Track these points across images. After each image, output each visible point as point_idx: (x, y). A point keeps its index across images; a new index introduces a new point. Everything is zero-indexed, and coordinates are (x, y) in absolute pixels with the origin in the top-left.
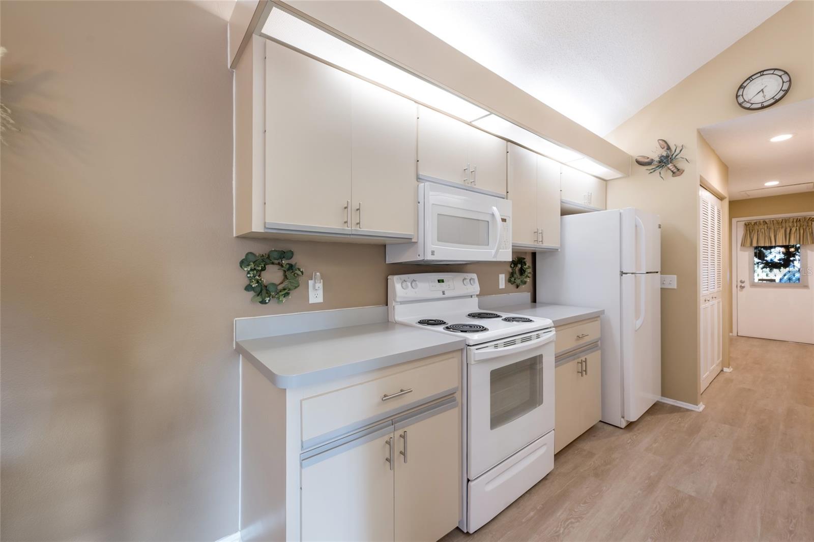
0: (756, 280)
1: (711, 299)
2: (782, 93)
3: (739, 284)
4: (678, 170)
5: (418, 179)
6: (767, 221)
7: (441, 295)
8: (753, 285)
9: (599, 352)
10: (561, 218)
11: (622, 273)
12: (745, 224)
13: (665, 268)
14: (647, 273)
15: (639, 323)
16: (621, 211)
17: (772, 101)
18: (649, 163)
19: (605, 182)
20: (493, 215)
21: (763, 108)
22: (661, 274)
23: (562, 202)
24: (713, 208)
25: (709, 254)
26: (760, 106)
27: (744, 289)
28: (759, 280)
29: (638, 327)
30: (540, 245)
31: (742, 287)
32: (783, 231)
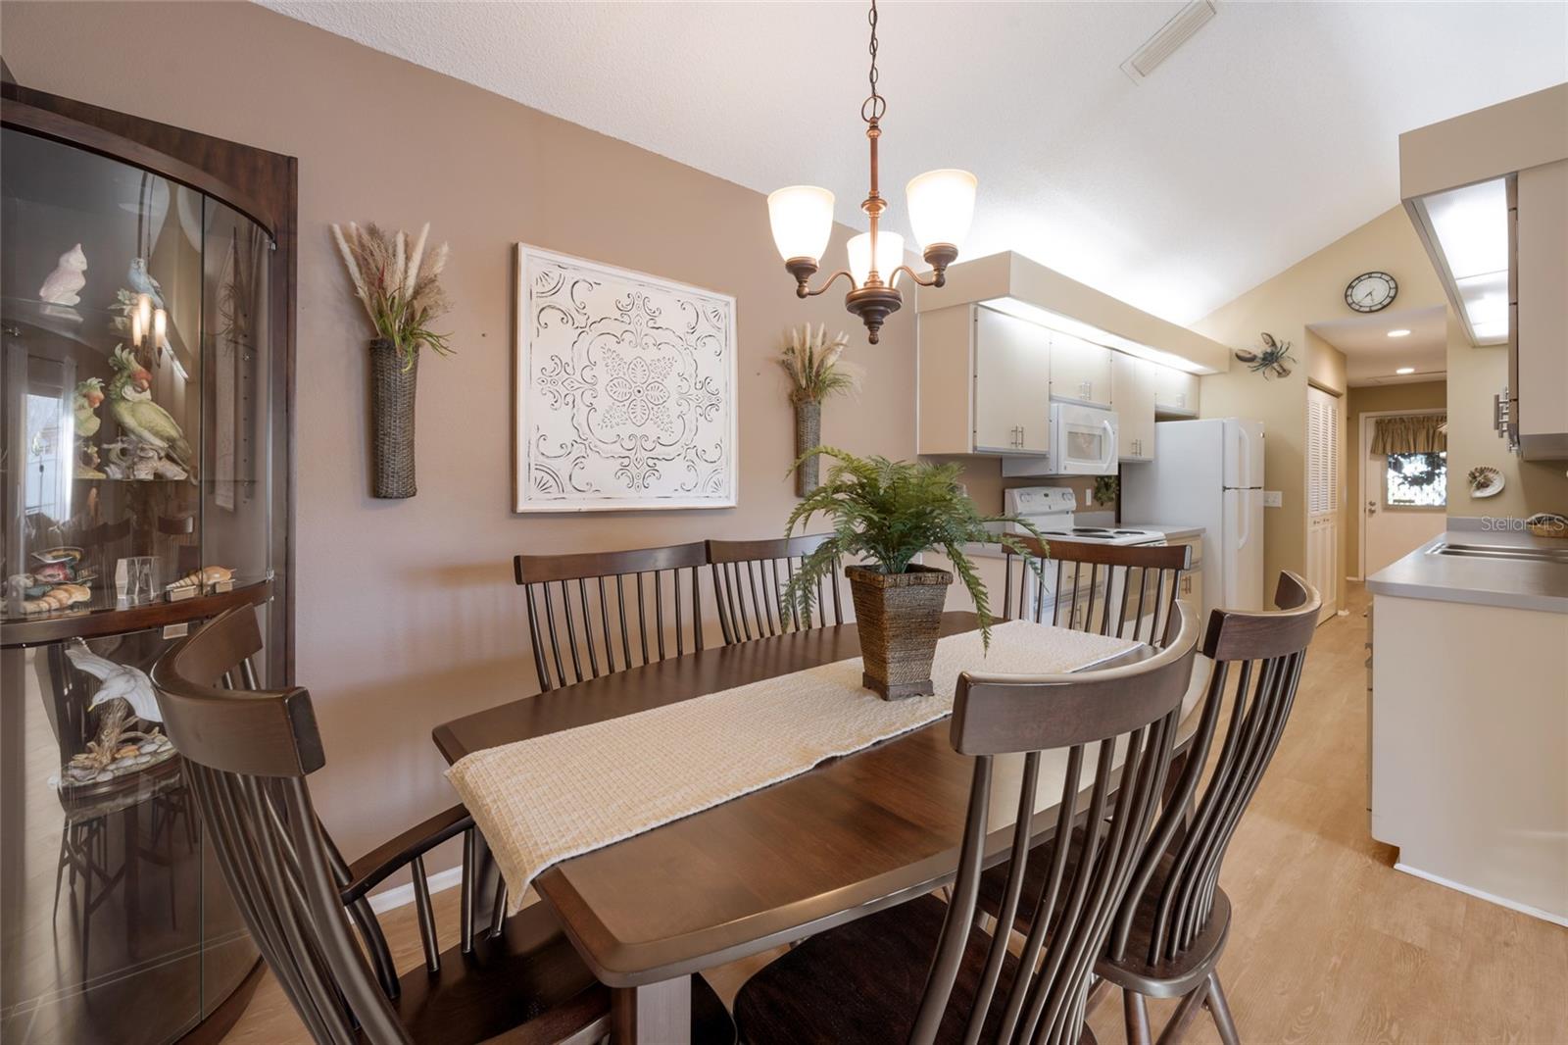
0: (1391, 502)
1: (1322, 522)
2: (1389, 300)
3: (1368, 507)
4: (1284, 370)
5: (1051, 398)
6: (1404, 417)
7: (1048, 510)
8: (1387, 508)
9: (1200, 573)
10: (1155, 426)
11: (1225, 488)
12: (1377, 422)
13: (1269, 484)
14: (1252, 488)
15: (1242, 542)
16: (1225, 421)
17: (1380, 306)
18: (1252, 359)
19: (1197, 378)
20: (1105, 429)
21: (1371, 311)
22: (1265, 489)
23: (1156, 407)
24: (1326, 408)
25: (1321, 466)
26: (1368, 309)
27: (1374, 515)
28: (1395, 501)
29: (1240, 546)
30: (1139, 457)
31: (1372, 512)
32: (1424, 433)
